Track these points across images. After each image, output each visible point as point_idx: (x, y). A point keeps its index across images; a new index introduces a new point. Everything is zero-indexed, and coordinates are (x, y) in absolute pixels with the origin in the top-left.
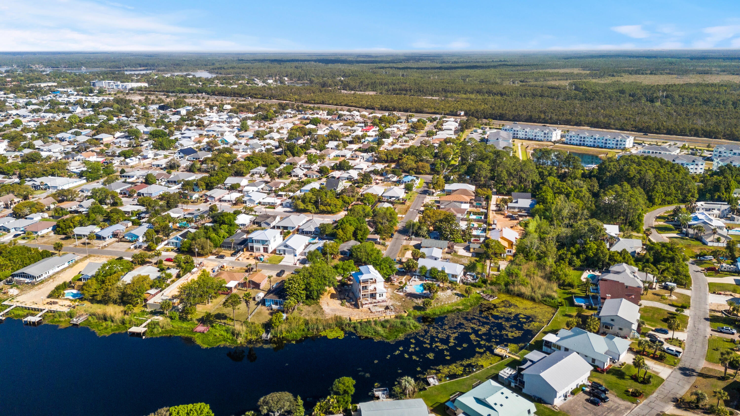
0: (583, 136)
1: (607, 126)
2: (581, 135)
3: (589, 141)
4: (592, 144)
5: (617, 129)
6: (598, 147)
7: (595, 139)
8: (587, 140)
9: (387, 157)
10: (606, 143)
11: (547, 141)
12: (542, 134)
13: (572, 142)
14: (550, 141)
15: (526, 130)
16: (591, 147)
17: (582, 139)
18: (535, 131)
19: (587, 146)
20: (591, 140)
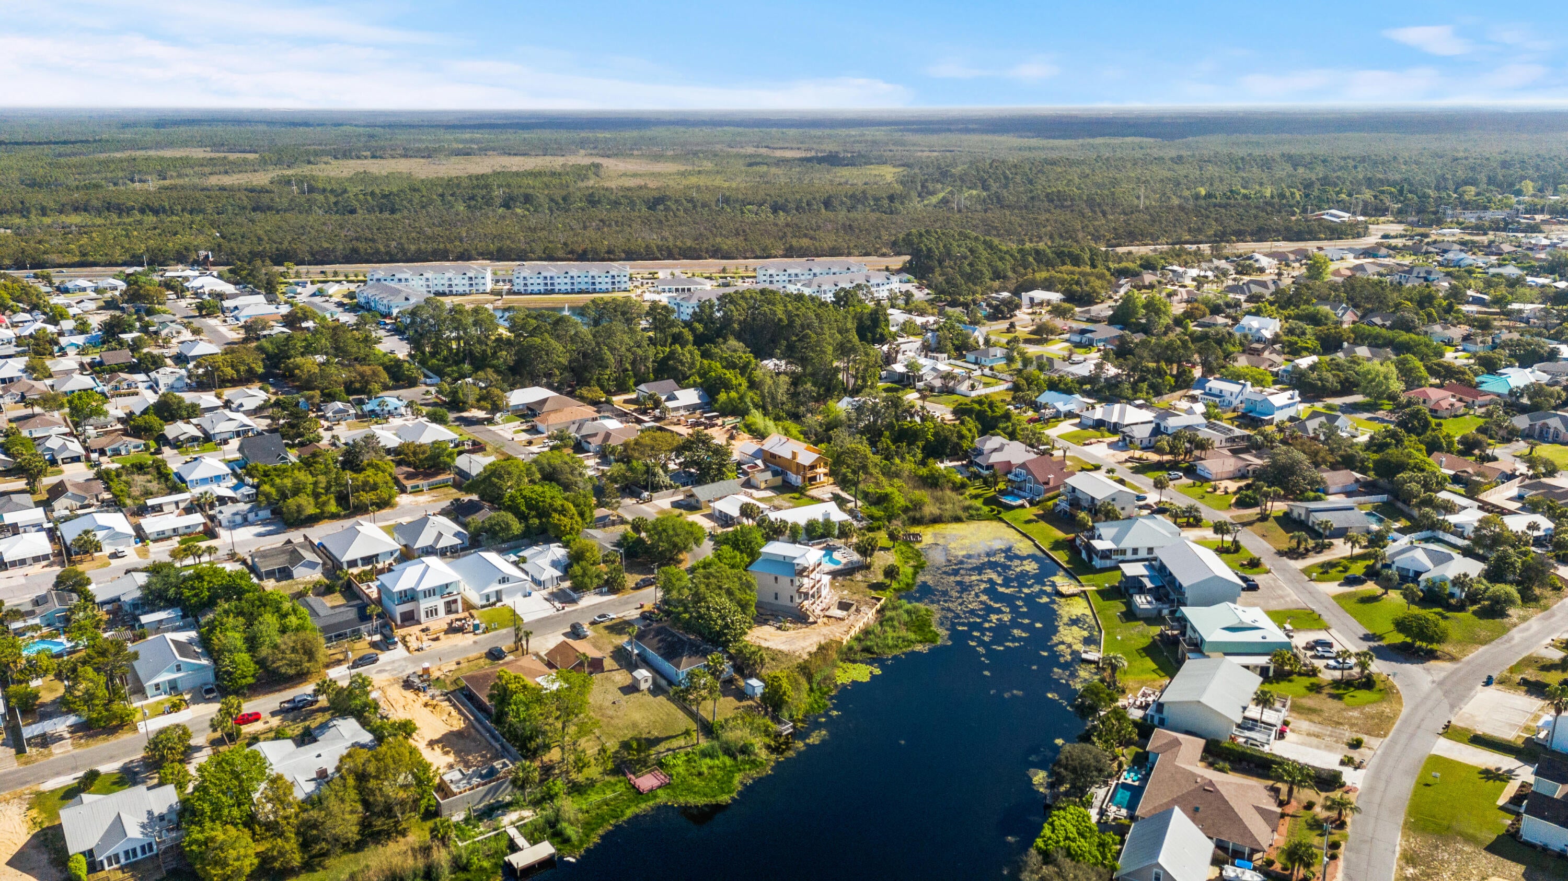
0: (548, 274)
1: (522, 257)
2: (544, 274)
3: (562, 283)
4: (569, 287)
5: (540, 259)
6: (581, 292)
7: (572, 277)
8: (559, 281)
9: (238, 371)
10: (594, 284)
11: (477, 291)
12: (466, 282)
13: (530, 288)
14: (484, 293)
15: (426, 275)
16: (567, 293)
17: (549, 282)
18: (448, 275)
19: (560, 292)
20: (566, 280)
